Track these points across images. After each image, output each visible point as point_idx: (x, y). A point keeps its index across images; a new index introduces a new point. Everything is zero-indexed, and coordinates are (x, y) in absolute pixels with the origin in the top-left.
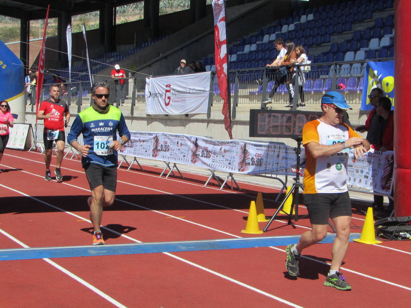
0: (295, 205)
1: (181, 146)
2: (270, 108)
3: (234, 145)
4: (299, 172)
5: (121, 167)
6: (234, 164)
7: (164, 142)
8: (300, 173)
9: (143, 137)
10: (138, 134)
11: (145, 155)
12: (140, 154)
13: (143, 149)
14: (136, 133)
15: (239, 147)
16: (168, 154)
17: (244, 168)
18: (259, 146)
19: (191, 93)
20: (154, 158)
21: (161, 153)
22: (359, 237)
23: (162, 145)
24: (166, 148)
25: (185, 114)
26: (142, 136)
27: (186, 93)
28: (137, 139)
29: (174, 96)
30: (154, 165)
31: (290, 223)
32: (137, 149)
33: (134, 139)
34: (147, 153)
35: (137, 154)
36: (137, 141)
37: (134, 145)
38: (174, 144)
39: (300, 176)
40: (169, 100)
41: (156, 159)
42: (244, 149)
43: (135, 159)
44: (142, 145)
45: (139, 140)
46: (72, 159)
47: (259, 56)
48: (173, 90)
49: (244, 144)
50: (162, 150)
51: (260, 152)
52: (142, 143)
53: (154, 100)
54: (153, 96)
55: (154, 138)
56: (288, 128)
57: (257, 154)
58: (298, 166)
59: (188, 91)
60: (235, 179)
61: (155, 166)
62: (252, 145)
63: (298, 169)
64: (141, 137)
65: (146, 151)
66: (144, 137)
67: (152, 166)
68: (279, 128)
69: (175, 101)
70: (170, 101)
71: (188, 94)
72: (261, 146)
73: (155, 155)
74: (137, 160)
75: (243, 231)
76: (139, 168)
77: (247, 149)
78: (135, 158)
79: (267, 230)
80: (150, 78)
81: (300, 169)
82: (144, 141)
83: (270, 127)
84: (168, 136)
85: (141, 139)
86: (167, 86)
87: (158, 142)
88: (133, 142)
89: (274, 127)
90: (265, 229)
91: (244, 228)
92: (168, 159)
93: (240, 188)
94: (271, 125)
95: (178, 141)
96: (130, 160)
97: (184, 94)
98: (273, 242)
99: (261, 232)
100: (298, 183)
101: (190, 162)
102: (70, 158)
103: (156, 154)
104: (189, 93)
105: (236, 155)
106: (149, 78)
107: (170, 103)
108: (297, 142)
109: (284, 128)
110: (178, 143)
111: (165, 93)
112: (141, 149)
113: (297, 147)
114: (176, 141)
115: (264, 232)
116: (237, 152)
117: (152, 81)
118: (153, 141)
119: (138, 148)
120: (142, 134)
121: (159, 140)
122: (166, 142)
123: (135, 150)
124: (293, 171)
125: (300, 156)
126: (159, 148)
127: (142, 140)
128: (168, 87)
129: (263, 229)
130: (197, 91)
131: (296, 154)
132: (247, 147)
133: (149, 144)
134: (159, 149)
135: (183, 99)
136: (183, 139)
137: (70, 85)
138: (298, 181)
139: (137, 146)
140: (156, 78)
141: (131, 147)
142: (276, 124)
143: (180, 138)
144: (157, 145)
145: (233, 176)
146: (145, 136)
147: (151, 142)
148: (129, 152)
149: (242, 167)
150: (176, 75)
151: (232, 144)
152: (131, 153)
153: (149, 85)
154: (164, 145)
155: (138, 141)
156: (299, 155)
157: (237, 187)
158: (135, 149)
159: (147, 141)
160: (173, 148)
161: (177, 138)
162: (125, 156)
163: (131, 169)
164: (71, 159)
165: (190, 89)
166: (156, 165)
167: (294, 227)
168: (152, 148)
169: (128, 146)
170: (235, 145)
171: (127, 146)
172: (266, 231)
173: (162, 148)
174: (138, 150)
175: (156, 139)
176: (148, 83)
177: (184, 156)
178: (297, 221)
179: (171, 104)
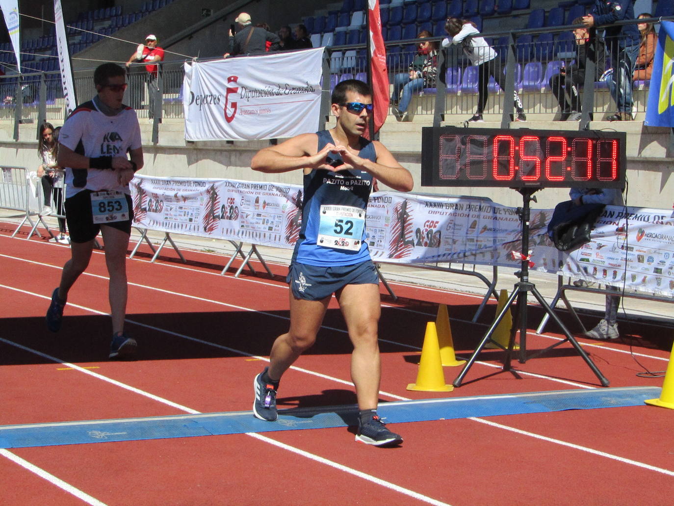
0: (519, 331)
1: (264, 207)
2: (465, 125)
3: (381, 204)
4: (528, 258)
5: (138, 254)
6: (383, 243)
7: (229, 199)
8: (528, 261)
9: (183, 190)
10: (172, 183)
11: (188, 227)
12: (178, 226)
13: (185, 215)
14: (167, 181)
15: (390, 208)
16: (236, 224)
17: (403, 252)
18: (435, 206)
19: (281, 95)
20: (207, 235)
21: (223, 224)
22: (657, 395)
23: (223, 207)
24: (232, 213)
25: (270, 140)
26: (182, 187)
27: (271, 94)
28: (172, 193)
29: (245, 100)
30: (207, 249)
31: (507, 368)
32: (170, 214)
33: (163, 195)
34: (193, 224)
35: (171, 226)
36: (171, 199)
37: (164, 207)
38: (248, 203)
39: (529, 268)
40: (234, 109)
41: (211, 236)
42: (401, 210)
43: (168, 237)
44: (181, 208)
45: (176, 196)
46: (30, 239)
47: (425, 14)
48: (242, 87)
49: (402, 201)
50: (223, 217)
51: (436, 218)
52: (182, 203)
53: (200, 110)
54: (199, 102)
55: (208, 191)
56: (504, 167)
57: (428, 221)
58: (525, 247)
59: (276, 90)
60: (384, 276)
61: (209, 251)
62: (421, 202)
63: (524, 252)
64: (179, 190)
65: (191, 220)
66: (186, 190)
67: (202, 251)
68: (485, 165)
69: (246, 112)
70: (235, 112)
71: (275, 97)
72: (440, 205)
73: (208, 229)
74: (173, 239)
75: (410, 387)
76: (176, 256)
77: (407, 211)
78: (167, 234)
79: (462, 383)
80: (194, 63)
81: (530, 252)
82: (185, 199)
83: (465, 165)
84: (236, 186)
85: (180, 194)
86: (229, 80)
87: (216, 200)
88: (161, 201)
89: (473, 163)
90: (457, 382)
91: (414, 380)
92: (236, 236)
93: (396, 295)
94: (468, 160)
95: (258, 197)
96: (157, 240)
97: (266, 97)
98: (477, 408)
99: (450, 388)
100: (525, 283)
101: (283, 240)
102: (26, 238)
103: (212, 225)
104: (277, 95)
105: (386, 225)
106: (190, 64)
107: (236, 115)
108: (522, 196)
109: (495, 165)
110: (257, 201)
111: (225, 93)
112: (180, 215)
113: (523, 207)
114: (254, 196)
115: (455, 386)
116: (387, 219)
117: (196, 69)
118: (206, 198)
119: (172, 212)
120: (181, 183)
121: (217, 195)
122: (231, 199)
123: (166, 218)
124: (516, 258)
125: (528, 226)
126: (219, 212)
127: (182, 196)
128: (232, 83)
129: (454, 382)
130: (293, 89)
131: (520, 222)
132: (407, 207)
133: (197, 204)
134: (217, 214)
135: (263, 107)
136: (271, 192)
137: (19, 81)
138: (525, 278)
139: (171, 209)
140: (206, 63)
141: (156, 211)
142: (476, 157)
143: (262, 191)
144: (213, 205)
145: (380, 270)
146: (190, 188)
147: (202, 199)
148: (152, 223)
149: (397, 250)
150: (250, 56)
151: (377, 201)
152: (157, 223)
153: (190, 77)
154: (229, 206)
155: (173, 198)
156: (527, 223)
157: (388, 293)
158: (167, 215)
159: (192, 198)
160: (247, 212)
161: (257, 191)
162: (146, 230)
163: (159, 258)
164: (28, 239)
165: (279, 86)
166: (211, 249)
167: (518, 377)
168: (204, 213)
169: (150, 210)
170: (384, 204)
171: (147, 209)
172: (461, 385)
173: (223, 212)
174: (174, 217)
175: (213, 194)
176: (190, 73)
177: (270, 229)
178: (524, 363)
179: (236, 118)
